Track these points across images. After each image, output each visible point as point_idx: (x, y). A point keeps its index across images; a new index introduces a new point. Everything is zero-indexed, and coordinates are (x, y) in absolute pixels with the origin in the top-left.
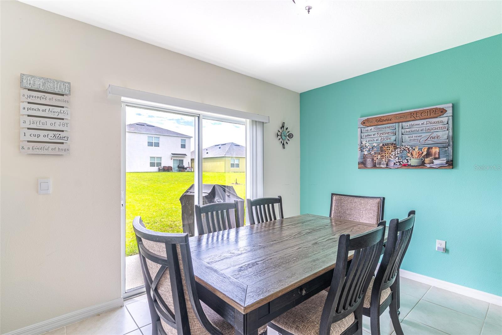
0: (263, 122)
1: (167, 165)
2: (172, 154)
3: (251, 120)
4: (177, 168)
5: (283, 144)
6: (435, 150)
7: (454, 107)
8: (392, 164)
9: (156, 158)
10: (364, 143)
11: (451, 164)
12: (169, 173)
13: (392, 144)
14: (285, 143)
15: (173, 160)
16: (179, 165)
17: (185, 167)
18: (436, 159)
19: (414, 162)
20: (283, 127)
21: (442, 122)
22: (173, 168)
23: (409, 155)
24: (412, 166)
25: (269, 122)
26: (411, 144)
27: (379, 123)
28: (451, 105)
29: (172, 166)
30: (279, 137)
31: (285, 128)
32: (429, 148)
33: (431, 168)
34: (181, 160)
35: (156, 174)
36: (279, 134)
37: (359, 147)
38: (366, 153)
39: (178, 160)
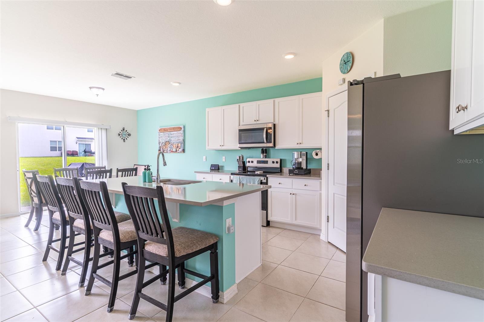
0: (106, 129)
1: (71, 149)
2: (77, 138)
3: (97, 128)
4: (84, 152)
5: (124, 140)
6: (179, 145)
7: (184, 127)
8: (168, 151)
9: (57, 142)
10: (160, 140)
11: (184, 151)
12: (73, 157)
13: (168, 141)
14: (125, 139)
15: (79, 144)
16: (86, 149)
17: (93, 151)
18: (180, 149)
19: (174, 150)
20: (124, 130)
21: (181, 133)
22: (78, 152)
23: (173, 147)
24: (174, 152)
25: (110, 128)
26: (173, 142)
27: (165, 131)
28: (183, 126)
29: (77, 150)
30: (120, 136)
31: (125, 131)
32: (178, 144)
33: (178, 152)
34: (89, 144)
35: (57, 158)
36: (120, 134)
37: (158, 142)
38: (161, 145)
39: (84, 144)
